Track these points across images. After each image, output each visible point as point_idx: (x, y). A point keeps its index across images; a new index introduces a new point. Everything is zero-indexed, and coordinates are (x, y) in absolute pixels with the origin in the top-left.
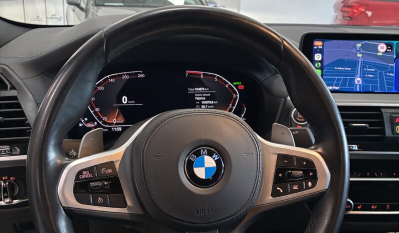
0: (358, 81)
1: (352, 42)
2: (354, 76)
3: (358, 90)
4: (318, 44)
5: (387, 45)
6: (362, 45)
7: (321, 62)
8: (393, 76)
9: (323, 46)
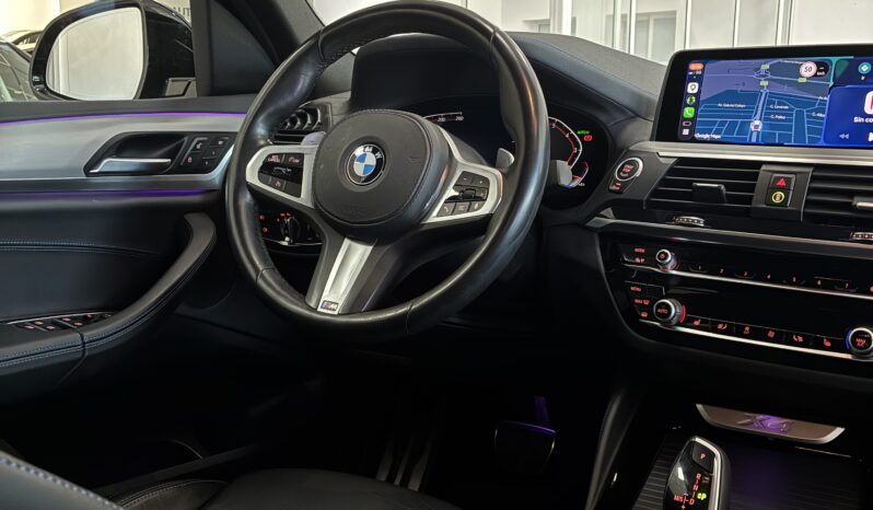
0: (757, 126)
1: (753, 62)
2: (750, 117)
3: (754, 140)
4: (696, 67)
5: (818, 64)
6: (771, 66)
7: (697, 95)
8: (822, 118)
9: (703, 70)
